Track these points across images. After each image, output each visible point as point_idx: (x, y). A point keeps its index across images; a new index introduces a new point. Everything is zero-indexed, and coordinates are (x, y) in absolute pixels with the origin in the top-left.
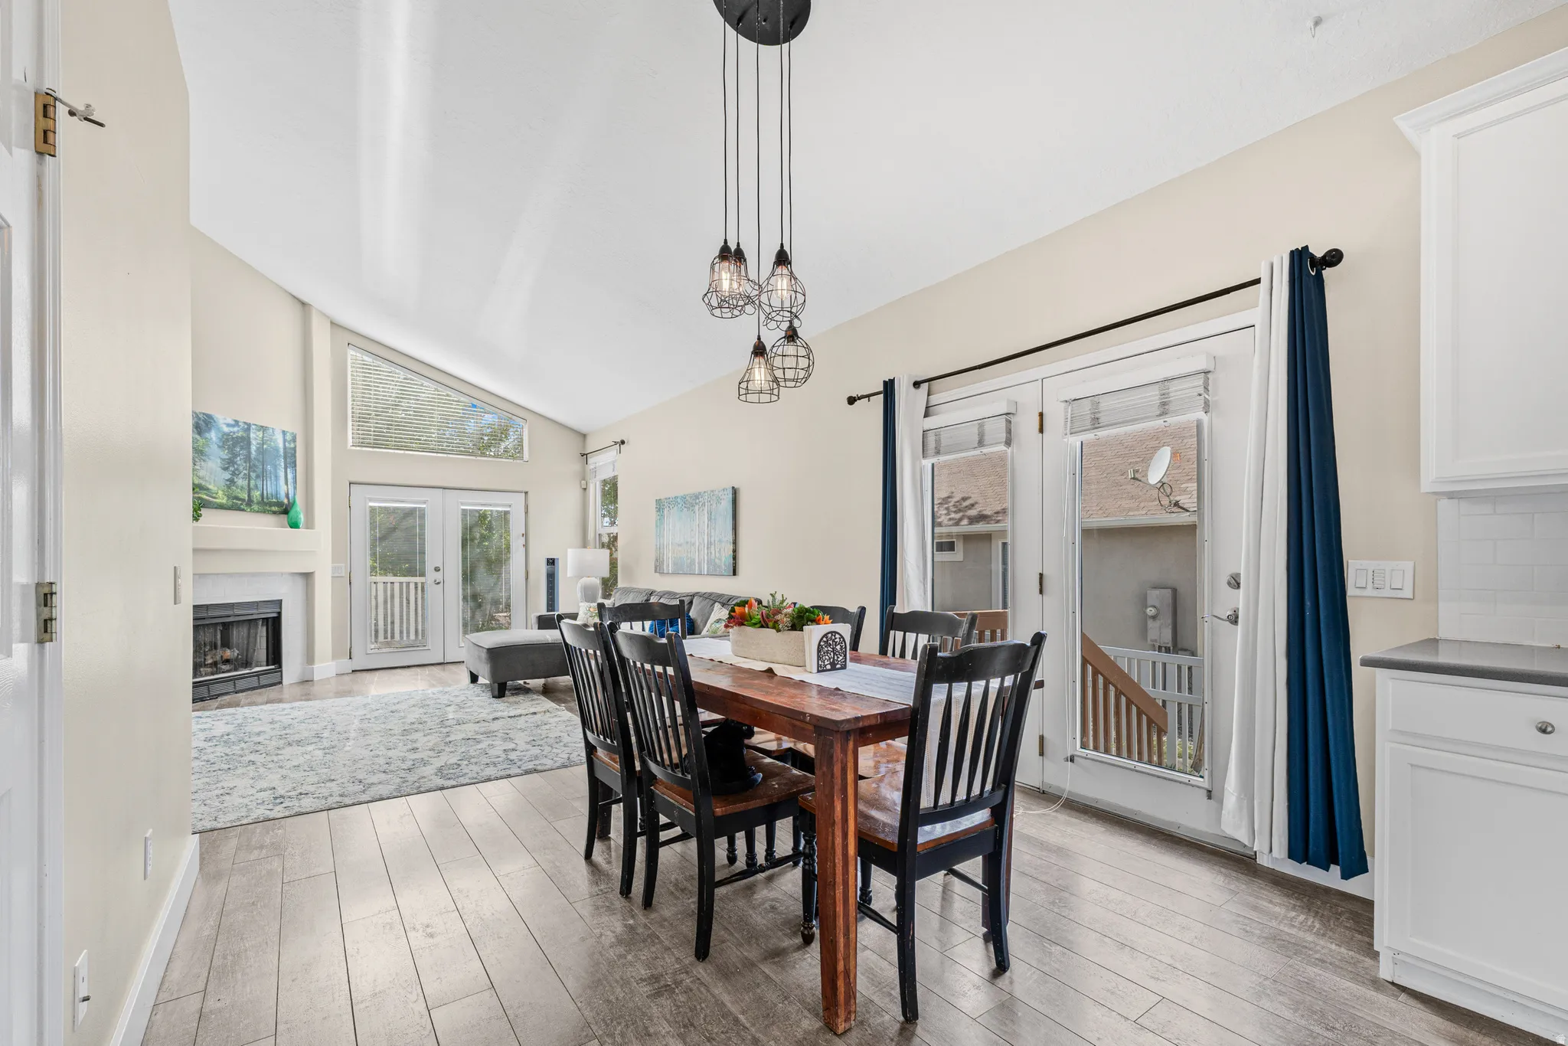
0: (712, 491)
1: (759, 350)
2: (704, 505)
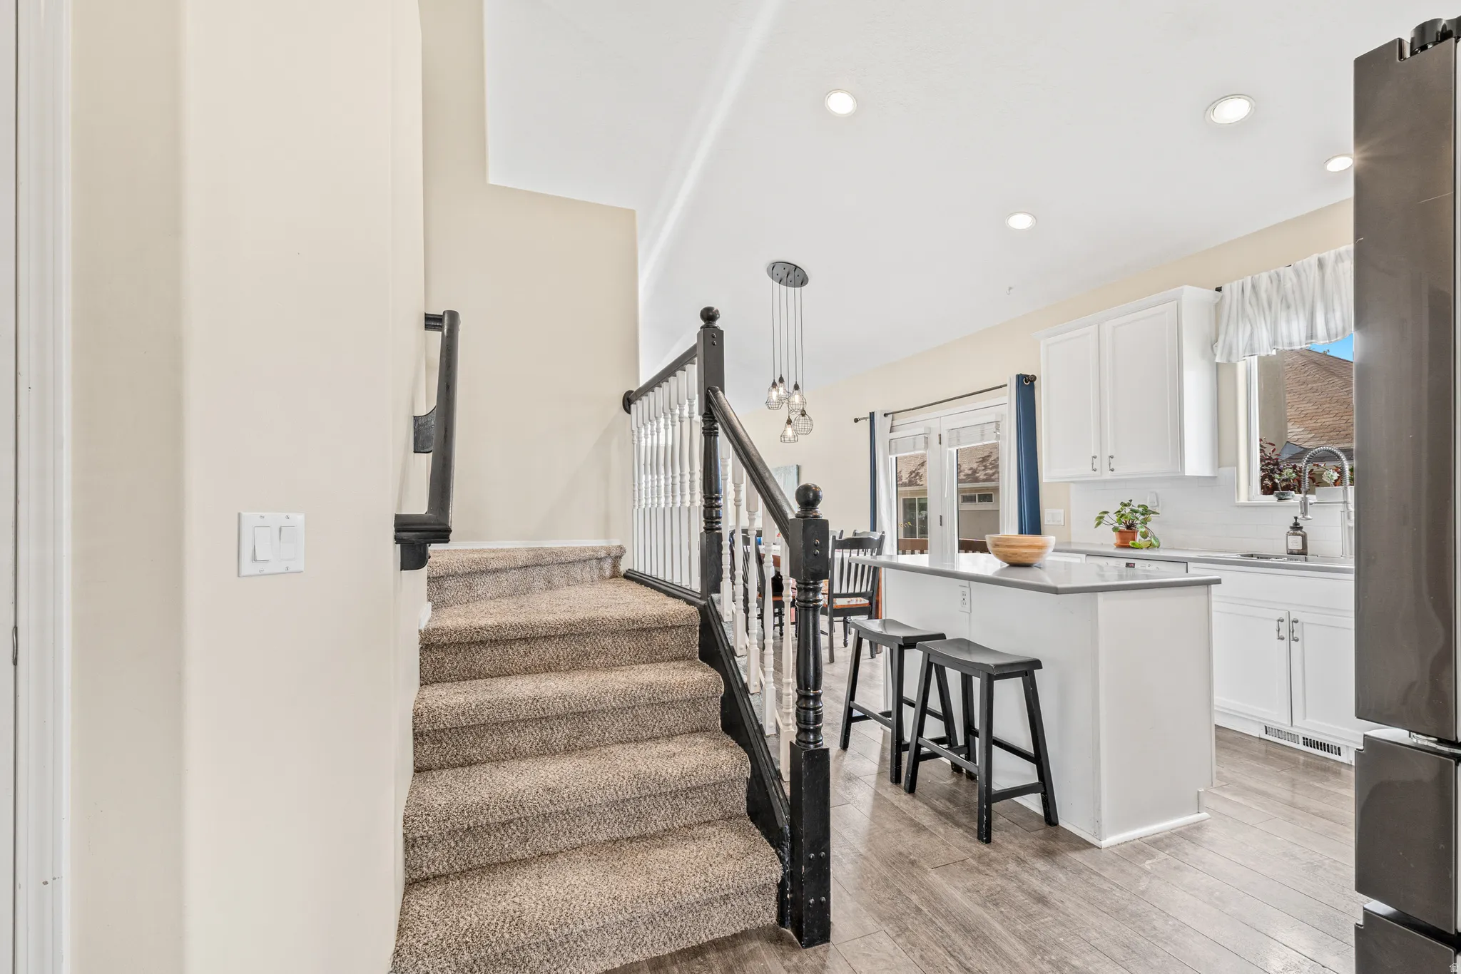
0: (786, 467)
1: (789, 422)
2: (781, 475)
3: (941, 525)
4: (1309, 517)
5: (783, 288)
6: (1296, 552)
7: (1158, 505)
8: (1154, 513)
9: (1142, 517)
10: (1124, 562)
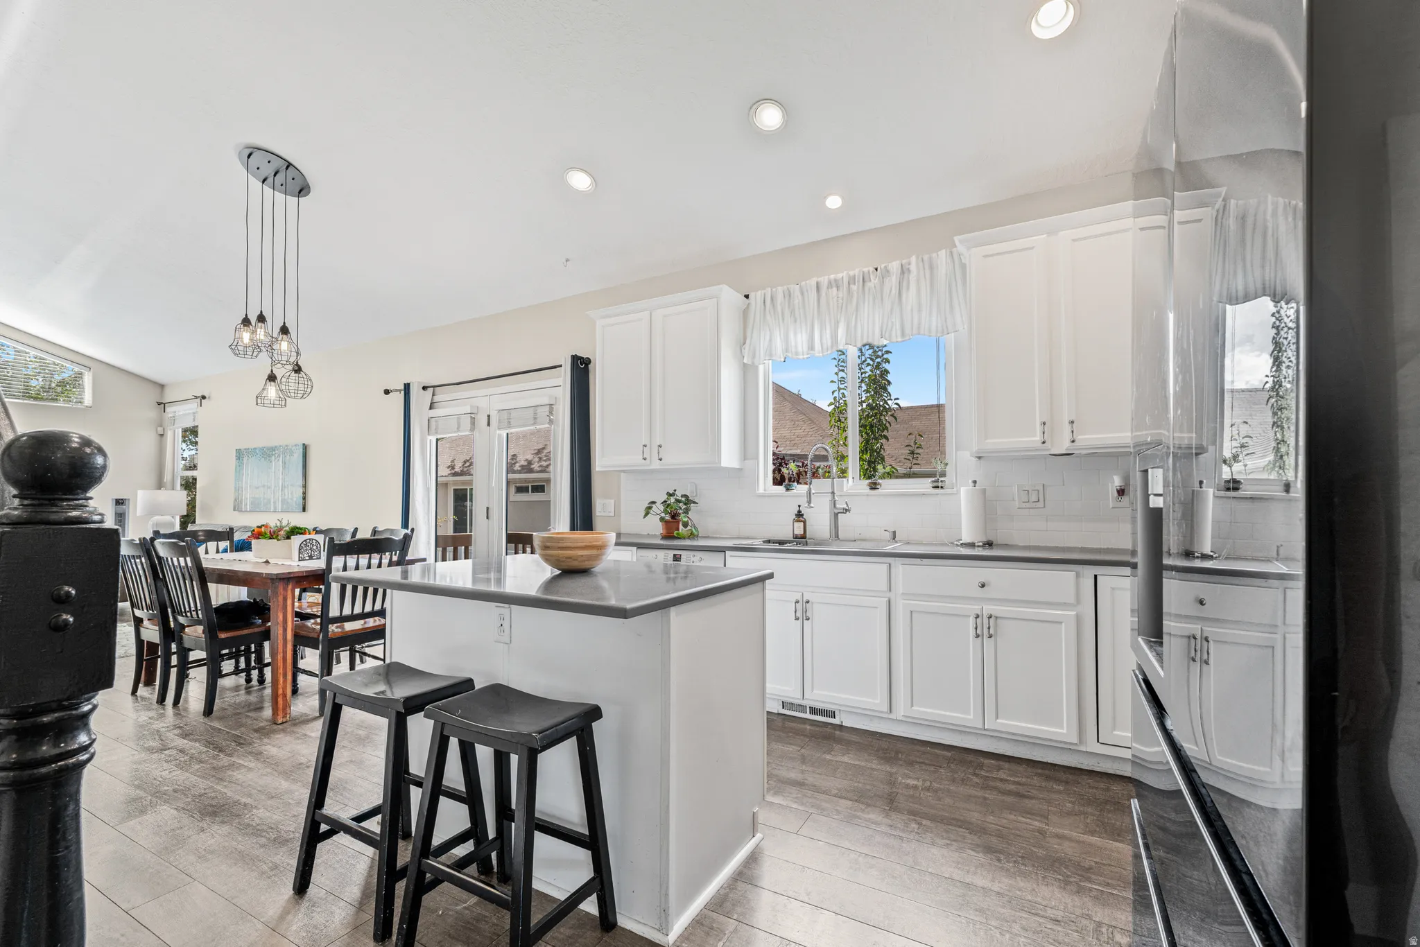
0: (287, 446)
1: (272, 378)
2: (279, 456)
3: (488, 518)
4: (812, 505)
5: (268, 191)
6: (799, 536)
7: (696, 495)
8: (694, 503)
9: (685, 507)
10: (671, 553)
